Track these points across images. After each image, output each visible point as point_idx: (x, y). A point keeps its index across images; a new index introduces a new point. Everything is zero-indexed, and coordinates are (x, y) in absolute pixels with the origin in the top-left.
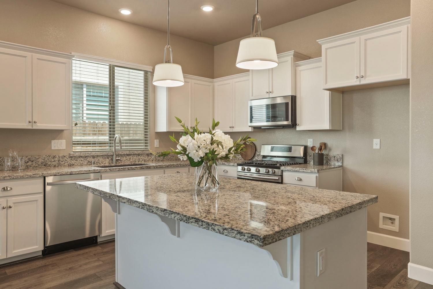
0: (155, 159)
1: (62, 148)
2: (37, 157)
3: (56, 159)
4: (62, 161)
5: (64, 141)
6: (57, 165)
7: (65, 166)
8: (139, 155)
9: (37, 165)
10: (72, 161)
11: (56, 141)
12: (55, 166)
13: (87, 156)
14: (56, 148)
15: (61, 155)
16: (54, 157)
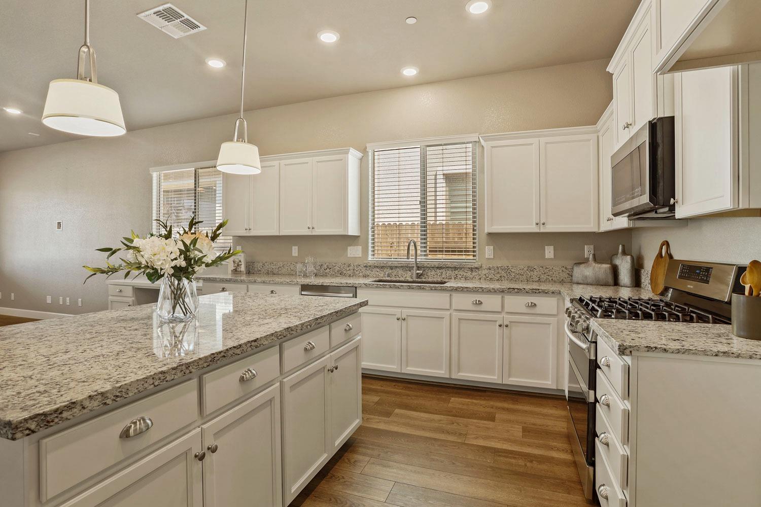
0: (485, 276)
1: (357, 256)
2: (334, 265)
3: (351, 268)
4: (357, 271)
5: (360, 248)
6: (352, 275)
7: (359, 276)
8: (455, 268)
9: (334, 273)
10: (367, 272)
11: (352, 247)
12: (350, 276)
13: (383, 267)
14: (352, 256)
15: (355, 264)
16: (349, 266)
